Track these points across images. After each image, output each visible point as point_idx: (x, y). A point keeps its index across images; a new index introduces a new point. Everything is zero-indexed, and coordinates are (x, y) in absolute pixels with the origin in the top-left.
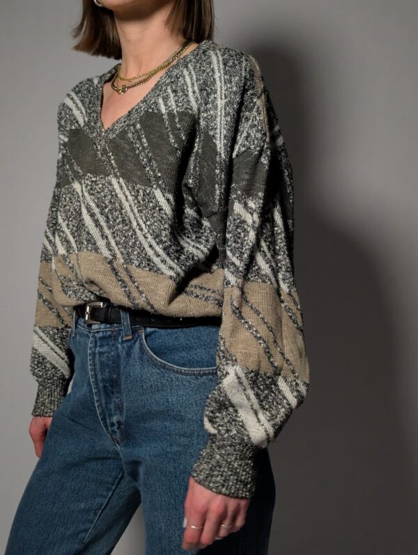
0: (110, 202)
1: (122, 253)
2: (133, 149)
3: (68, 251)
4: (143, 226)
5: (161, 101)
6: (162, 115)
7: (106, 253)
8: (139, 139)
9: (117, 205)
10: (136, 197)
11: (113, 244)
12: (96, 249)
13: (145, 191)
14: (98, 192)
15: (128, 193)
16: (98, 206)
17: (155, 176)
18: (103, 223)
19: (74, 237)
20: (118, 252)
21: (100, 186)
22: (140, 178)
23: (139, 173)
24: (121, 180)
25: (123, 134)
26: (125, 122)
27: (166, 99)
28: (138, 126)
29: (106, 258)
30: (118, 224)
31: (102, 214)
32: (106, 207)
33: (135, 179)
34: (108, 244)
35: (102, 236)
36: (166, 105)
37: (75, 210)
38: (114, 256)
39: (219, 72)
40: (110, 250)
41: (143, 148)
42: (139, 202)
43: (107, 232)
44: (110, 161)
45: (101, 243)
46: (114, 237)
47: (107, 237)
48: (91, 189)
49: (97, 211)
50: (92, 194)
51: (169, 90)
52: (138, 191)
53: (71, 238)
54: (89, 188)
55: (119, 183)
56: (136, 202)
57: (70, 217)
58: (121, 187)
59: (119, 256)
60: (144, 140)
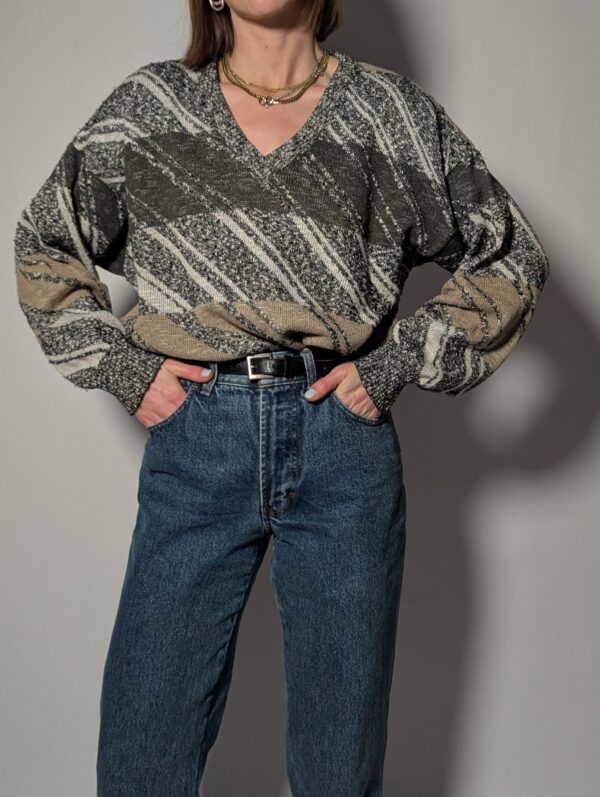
0: (291, 243)
1: (317, 301)
2: (316, 184)
3: (228, 298)
4: (348, 271)
5: (330, 128)
6: (341, 146)
7: (302, 302)
8: (319, 172)
9: (301, 247)
10: (333, 240)
11: (304, 291)
12: (291, 299)
13: (345, 233)
14: (273, 231)
15: (321, 235)
16: (278, 248)
17: (355, 218)
18: (288, 268)
19: (235, 281)
20: (313, 300)
21: (275, 223)
22: (335, 218)
23: (334, 213)
24: (309, 219)
25: (295, 164)
26: (293, 150)
27: (337, 128)
28: (313, 157)
29: (305, 307)
30: (305, 268)
31: (284, 256)
32: (287, 249)
33: (330, 219)
34: (299, 291)
35: (291, 282)
36: (340, 135)
37: (229, 248)
38: (310, 303)
39: (400, 99)
40: (304, 298)
41: (329, 182)
42: (339, 245)
43: (295, 278)
44: (285, 196)
45: (293, 291)
46: (304, 283)
47: (296, 284)
48: (265, 228)
49: (278, 253)
50: (268, 234)
51: (338, 117)
52: (336, 233)
53: (229, 282)
54: (262, 226)
55: (306, 222)
56: (334, 244)
57: (219, 255)
58: (310, 228)
59: (315, 303)
60: (327, 174)
